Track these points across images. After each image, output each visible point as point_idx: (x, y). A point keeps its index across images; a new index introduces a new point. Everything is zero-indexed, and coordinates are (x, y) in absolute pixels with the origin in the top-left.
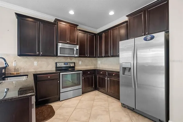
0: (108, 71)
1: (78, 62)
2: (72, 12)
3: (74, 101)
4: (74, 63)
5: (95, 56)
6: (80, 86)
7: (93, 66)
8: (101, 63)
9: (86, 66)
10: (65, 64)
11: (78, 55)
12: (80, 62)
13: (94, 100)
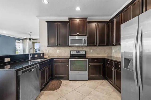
0: (115, 61)
1: (89, 50)
2: (78, 9)
3: (78, 84)
4: (85, 51)
5: (106, 44)
6: (87, 72)
7: (107, 55)
8: (116, 52)
9: (98, 54)
10: (77, 52)
11: (86, 45)
12: (91, 51)
13: (95, 88)
